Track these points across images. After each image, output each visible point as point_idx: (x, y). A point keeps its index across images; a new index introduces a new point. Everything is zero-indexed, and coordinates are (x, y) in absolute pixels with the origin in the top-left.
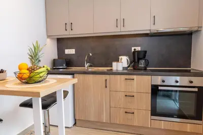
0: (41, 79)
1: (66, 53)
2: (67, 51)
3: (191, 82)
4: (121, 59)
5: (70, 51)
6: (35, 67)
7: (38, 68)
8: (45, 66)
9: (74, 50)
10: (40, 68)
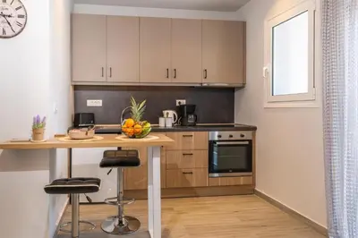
1: (88, 105)
2: (90, 103)
3: (243, 136)
4: (168, 114)
5: (94, 103)
9: (101, 101)
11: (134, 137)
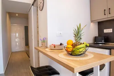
0: (80, 53)
2: (106, 31)
5: (109, 31)
6: (77, 43)
7: (79, 44)
8: (85, 43)
9: (112, 29)
10: (81, 44)
11: (71, 55)
